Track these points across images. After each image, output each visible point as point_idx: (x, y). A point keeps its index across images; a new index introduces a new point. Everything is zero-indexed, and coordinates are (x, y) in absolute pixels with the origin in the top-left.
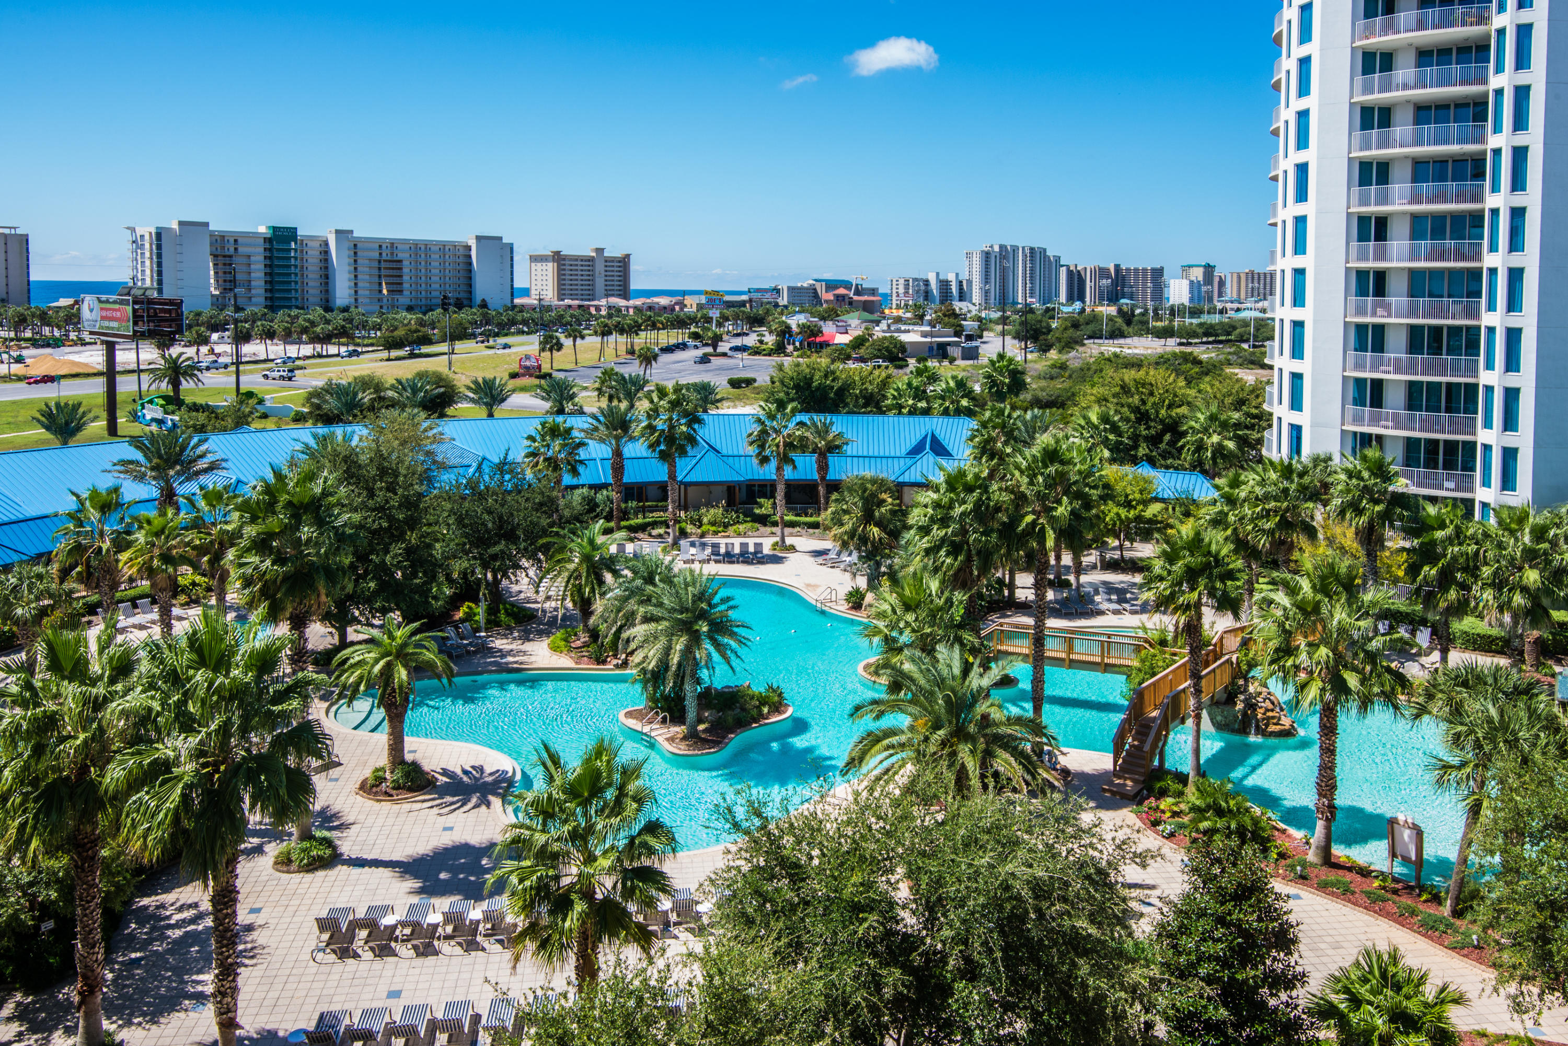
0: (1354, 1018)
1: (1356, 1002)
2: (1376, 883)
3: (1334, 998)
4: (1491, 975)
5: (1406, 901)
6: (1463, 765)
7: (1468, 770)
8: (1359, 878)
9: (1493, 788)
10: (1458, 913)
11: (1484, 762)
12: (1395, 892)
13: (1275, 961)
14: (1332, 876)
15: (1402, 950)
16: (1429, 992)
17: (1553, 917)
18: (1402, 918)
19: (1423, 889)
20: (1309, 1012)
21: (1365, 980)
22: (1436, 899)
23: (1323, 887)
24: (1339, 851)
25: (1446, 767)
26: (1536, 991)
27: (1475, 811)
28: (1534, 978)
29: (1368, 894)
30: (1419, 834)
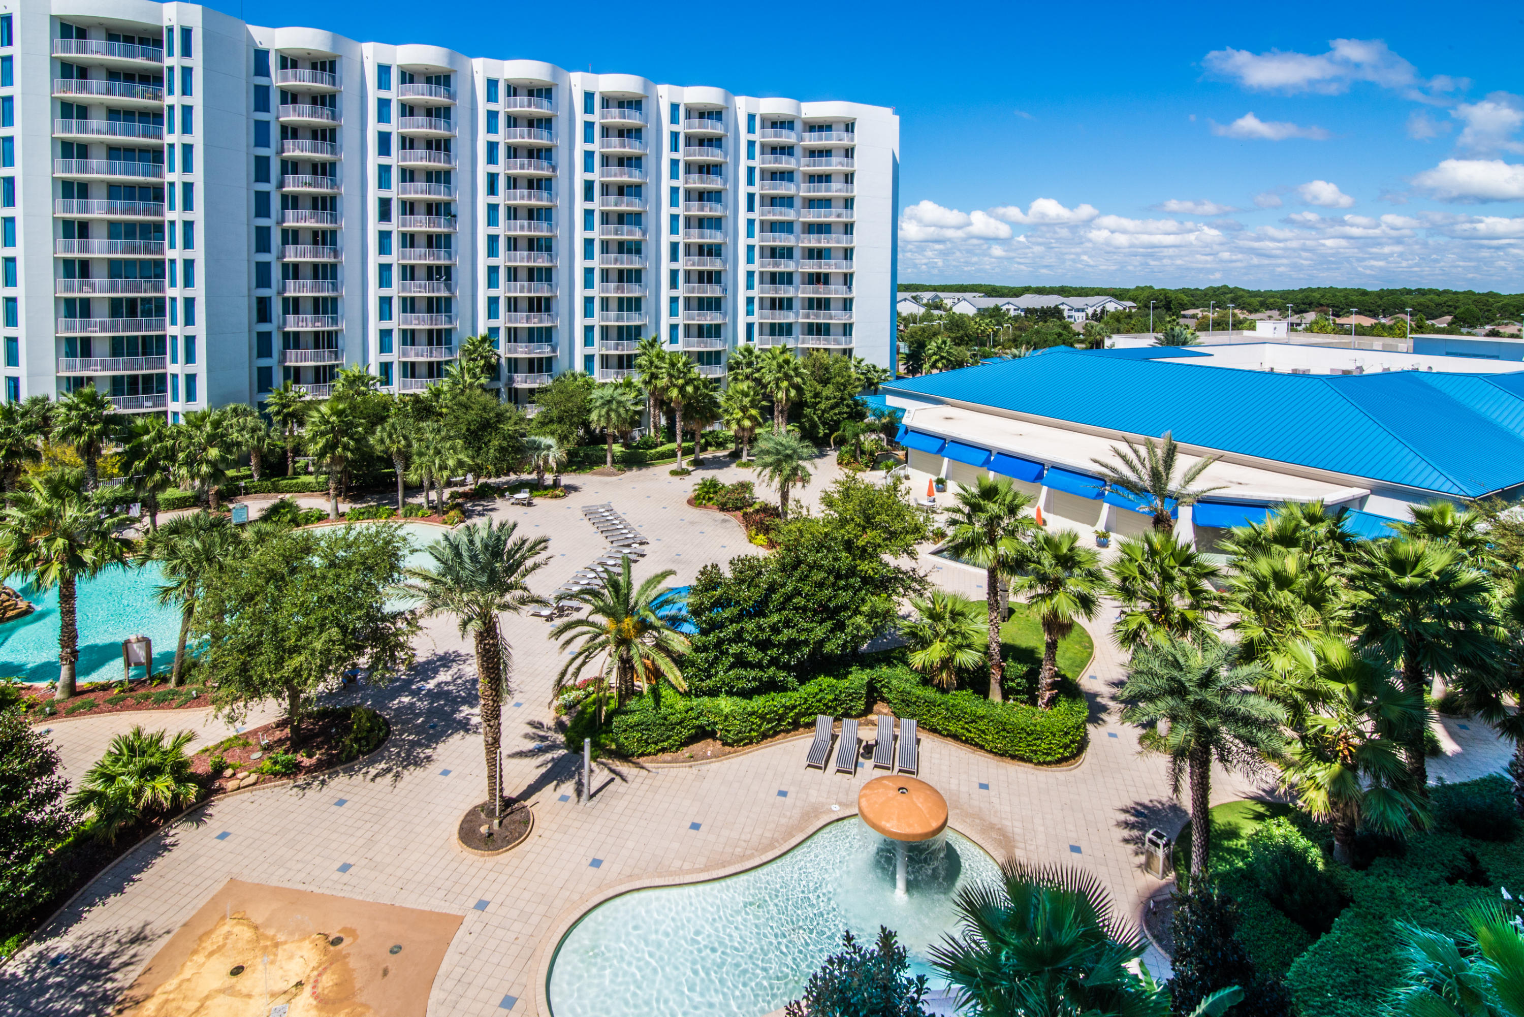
0: (110, 792)
1: (110, 779)
2: (116, 691)
3: (91, 787)
4: (211, 709)
5: (142, 691)
6: (180, 584)
7: (183, 587)
8: (101, 693)
9: (201, 592)
10: (181, 682)
11: (193, 576)
12: (132, 690)
13: (42, 784)
14: (78, 701)
15: (142, 725)
16: (167, 744)
17: (250, 655)
18: (138, 706)
19: (152, 679)
20: (72, 808)
21: (117, 760)
22: (165, 680)
23: (72, 713)
24: (82, 682)
25: (167, 591)
26: (242, 704)
27: (189, 612)
28: (240, 697)
29: (110, 702)
30: (147, 642)
